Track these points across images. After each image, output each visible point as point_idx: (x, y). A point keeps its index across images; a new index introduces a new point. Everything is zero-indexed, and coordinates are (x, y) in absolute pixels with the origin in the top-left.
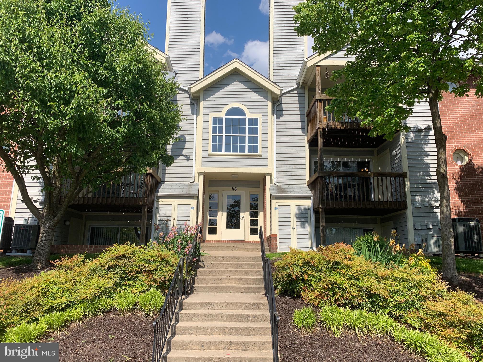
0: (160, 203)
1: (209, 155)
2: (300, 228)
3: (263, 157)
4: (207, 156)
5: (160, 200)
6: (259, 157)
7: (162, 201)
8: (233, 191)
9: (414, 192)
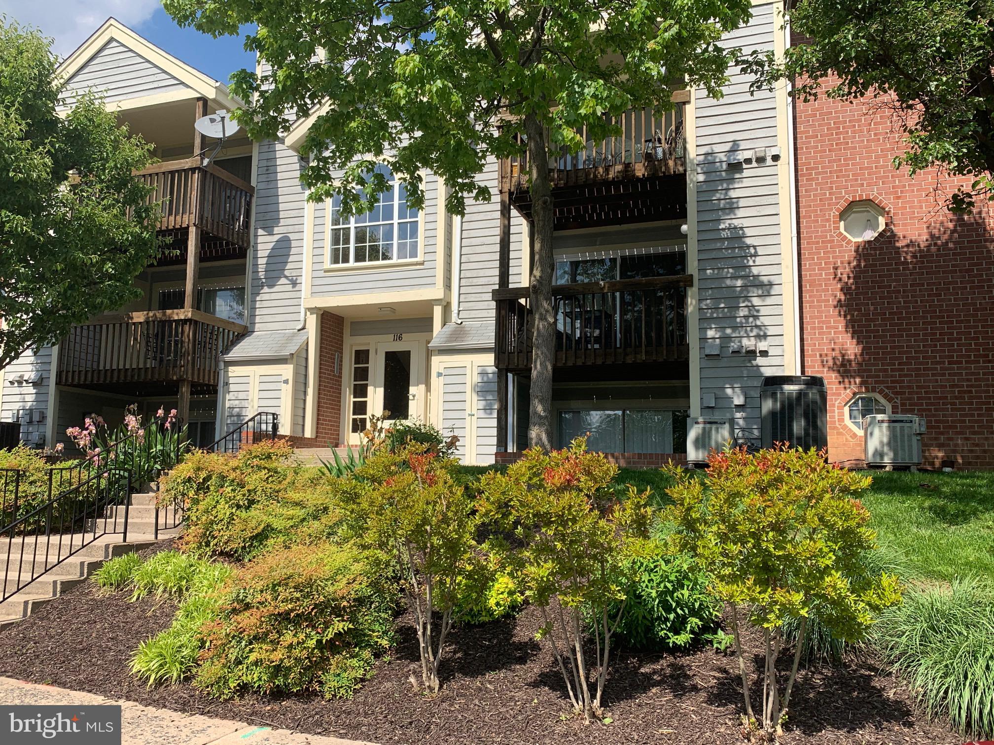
0: (230, 374)
1: (326, 271)
2: (482, 414)
3: (427, 265)
4: (322, 274)
5: (231, 369)
6: (418, 267)
7: (234, 371)
8: (395, 343)
9: (705, 321)
